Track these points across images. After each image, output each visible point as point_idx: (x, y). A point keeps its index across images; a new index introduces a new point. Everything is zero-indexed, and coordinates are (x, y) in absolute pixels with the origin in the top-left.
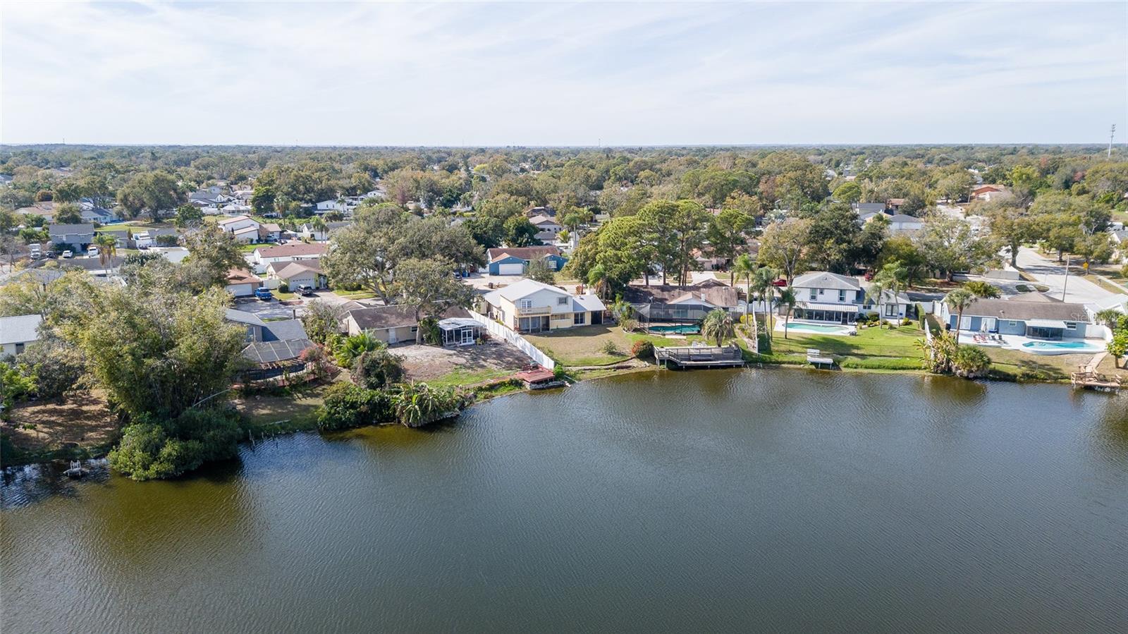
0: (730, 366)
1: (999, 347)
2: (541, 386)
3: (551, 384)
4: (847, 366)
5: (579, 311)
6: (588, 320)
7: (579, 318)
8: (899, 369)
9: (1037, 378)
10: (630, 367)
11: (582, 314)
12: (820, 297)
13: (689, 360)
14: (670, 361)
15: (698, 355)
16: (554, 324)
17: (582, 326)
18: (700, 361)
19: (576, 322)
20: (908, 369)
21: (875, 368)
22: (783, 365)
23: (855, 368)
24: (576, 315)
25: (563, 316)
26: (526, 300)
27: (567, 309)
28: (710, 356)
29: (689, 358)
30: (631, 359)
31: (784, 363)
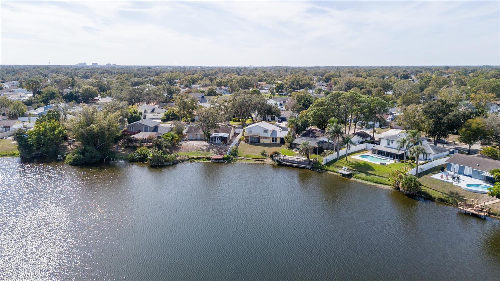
0: (304, 168)
1: (452, 183)
2: (216, 161)
3: (220, 161)
4: (355, 177)
5: (275, 137)
6: (278, 141)
7: (274, 140)
8: (379, 183)
9: (447, 202)
10: (263, 161)
11: (276, 139)
12: (391, 145)
13: (288, 162)
14: (278, 161)
15: (292, 161)
16: (262, 141)
17: (276, 144)
18: (292, 163)
19: (273, 141)
20: (384, 184)
21: (367, 181)
22: (328, 172)
23: (358, 179)
24: (273, 138)
25: (266, 138)
26: (250, 129)
27: (268, 135)
28: (296, 161)
29: (288, 161)
30: (269, 158)
31: (330, 171)
